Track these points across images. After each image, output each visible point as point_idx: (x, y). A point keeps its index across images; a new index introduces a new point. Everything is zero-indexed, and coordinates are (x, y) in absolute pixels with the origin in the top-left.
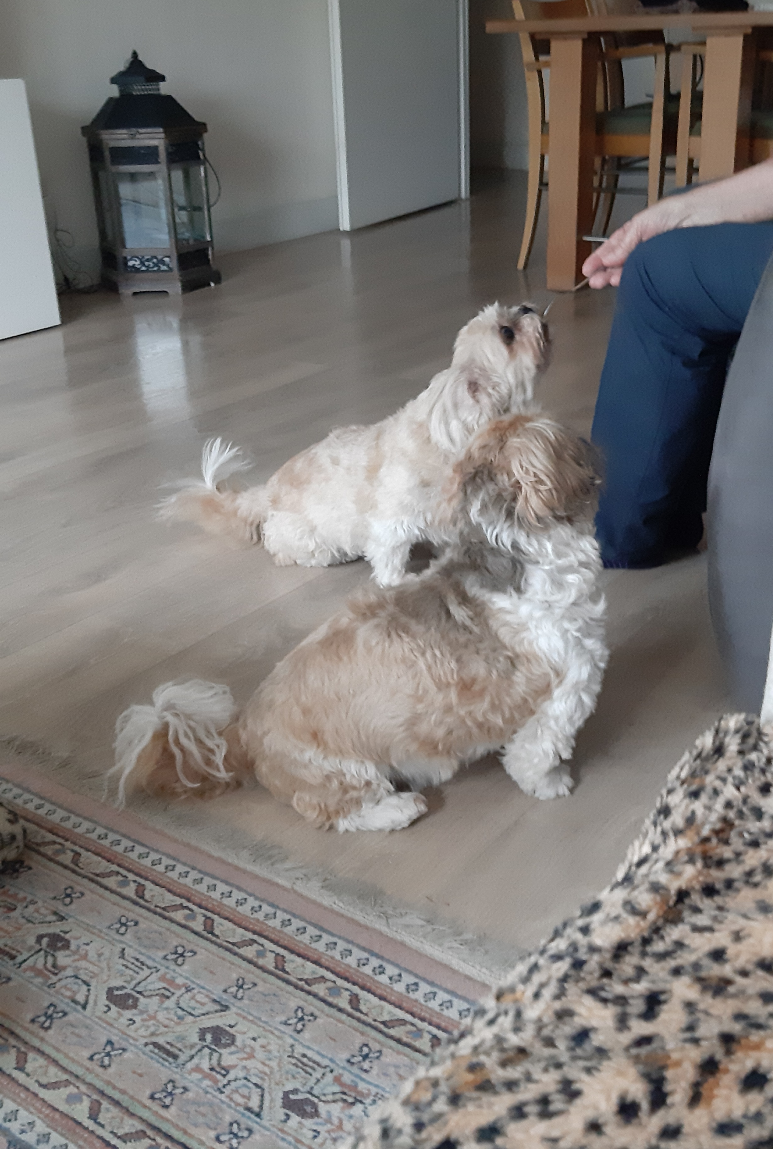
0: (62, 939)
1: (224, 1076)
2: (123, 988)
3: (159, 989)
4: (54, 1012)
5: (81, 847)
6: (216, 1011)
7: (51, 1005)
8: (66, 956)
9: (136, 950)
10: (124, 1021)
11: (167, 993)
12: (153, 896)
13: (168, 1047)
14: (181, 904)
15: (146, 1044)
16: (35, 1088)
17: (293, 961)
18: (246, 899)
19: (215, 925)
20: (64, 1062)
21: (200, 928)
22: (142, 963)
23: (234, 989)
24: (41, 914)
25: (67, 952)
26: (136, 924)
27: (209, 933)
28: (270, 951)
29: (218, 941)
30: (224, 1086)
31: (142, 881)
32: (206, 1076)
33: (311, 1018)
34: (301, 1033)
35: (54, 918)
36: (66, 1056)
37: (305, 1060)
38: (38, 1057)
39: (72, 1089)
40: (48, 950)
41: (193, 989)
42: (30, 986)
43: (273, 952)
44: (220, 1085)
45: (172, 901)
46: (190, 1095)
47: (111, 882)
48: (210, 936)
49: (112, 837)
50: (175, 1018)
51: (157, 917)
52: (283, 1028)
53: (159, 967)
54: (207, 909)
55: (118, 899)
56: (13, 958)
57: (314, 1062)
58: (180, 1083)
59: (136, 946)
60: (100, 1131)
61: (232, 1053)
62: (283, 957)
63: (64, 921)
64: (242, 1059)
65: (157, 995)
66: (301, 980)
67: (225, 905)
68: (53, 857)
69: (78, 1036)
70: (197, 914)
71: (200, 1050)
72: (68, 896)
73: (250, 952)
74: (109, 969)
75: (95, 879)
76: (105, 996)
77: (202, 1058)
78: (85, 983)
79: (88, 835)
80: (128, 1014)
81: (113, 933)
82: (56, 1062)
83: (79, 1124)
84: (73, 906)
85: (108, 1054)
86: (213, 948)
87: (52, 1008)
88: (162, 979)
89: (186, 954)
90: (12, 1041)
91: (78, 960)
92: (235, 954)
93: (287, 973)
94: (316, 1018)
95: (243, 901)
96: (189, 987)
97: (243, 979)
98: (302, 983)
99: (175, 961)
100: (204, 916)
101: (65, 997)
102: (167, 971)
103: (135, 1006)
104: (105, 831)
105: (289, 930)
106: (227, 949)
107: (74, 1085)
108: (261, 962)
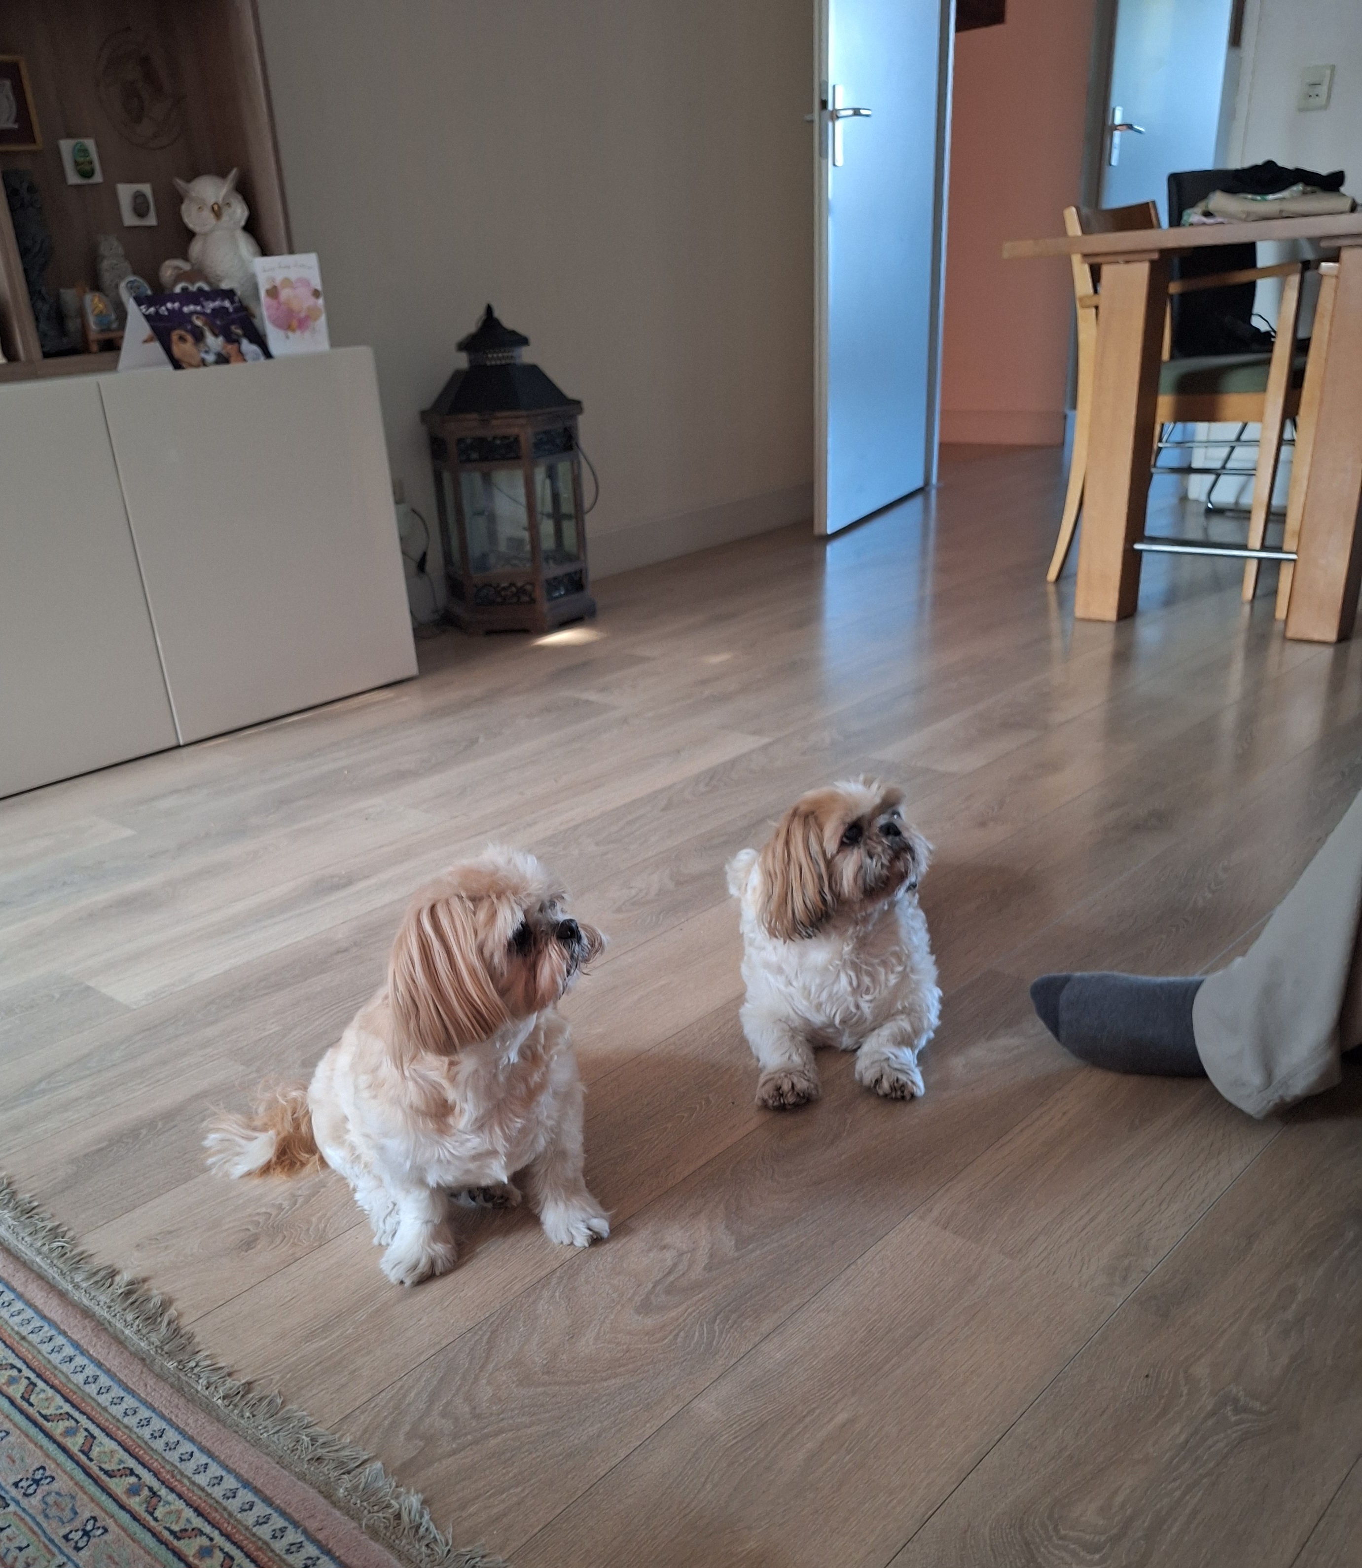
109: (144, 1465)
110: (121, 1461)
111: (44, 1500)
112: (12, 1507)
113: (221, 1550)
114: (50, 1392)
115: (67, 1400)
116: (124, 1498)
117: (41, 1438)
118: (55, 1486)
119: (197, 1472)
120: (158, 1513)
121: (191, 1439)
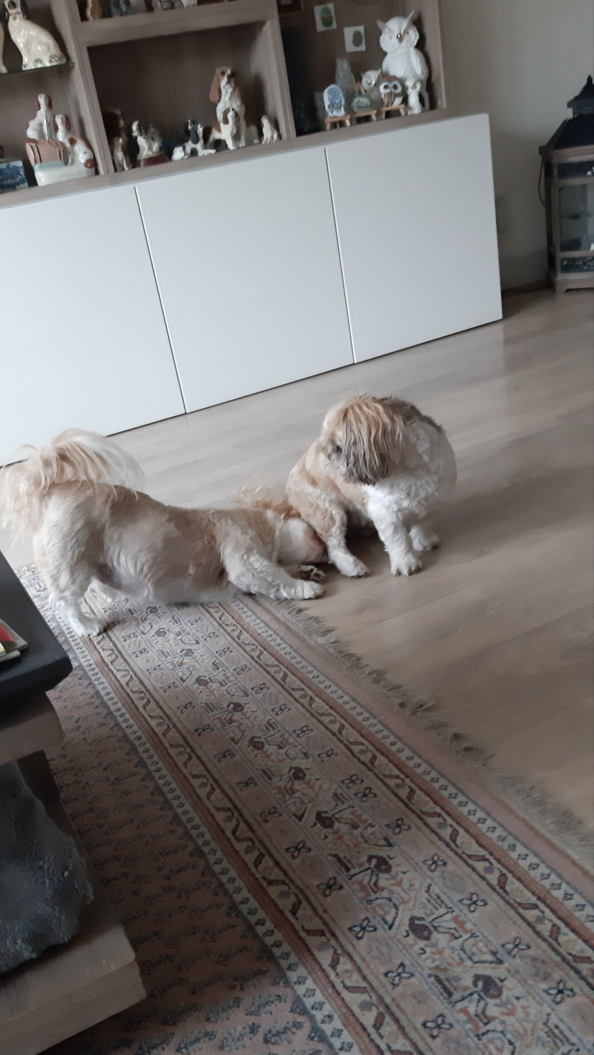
0: (387, 863)
1: (486, 1024)
2: (422, 919)
3: (451, 929)
4: (367, 925)
5: (417, 785)
6: (491, 962)
7: (367, 918)
8: (386, 879)
9: (440, 888)
10: (417, 948)
11: (457, 935)
12: (463, 842)
13: (446, 983)
14: (484, 856)
15: (430, 976)
16: (339, 987)
17: (565, 934)
18: (538, 865)
19: (507, 883)
20: (366, 972)
21: (494, 882)
22: (442, 901)
23: (510, 946)
24: (376, 837)
25: (387, 876)
26: (445, 864)
27: (501, 888)
28: (549, 920)
29: (507, 898)
30: (483, 1034)
31: (458, 828)
32: (470, 1020)
33: (569, 993)
34: (559, 1005)
35: (384, 843)
36: (368, 966)
37: (557, 1031)
38: (348, 961)
39: (365, 997)
40: (375, 870)
41: (477, 936)
42: (354, 897)
43: (551, 921)
44: (480, 1032)
45: (477, 851)
46: (454, 1032)
47: (433, 822)
48: (501, 891)
49: (442, 781)
50: (457, 958)
51: (462, 863)
52: (544, 995)
53: (454, 909)
54: (504, 865)
55: (436, 839)
56: (348, 870)
57: (565, 1036)
58: (449, 1019)
59: (440, 885)
60: (378, 1041)
61: (496, 1005)
62: (559, 929)
63: (391, 848)
64: (502, 1013)
65: (448, 933)
66: (570, 954)
67: (519, 865)
68: (395, 790)
69: (380, 951)
70: (494, 868)
71: (471, 995)
72: (398, 826)
73: (531, 915)
74: (416, 899)
75: (421, 816)
76: (407, 922)
77: (470, 1002)
78: (396, 907)
79: (423, 776)
80: (422, 943)
81: (425, 868)
82: (359, 970)
83: (364, 1029)
84: (401, 836)
85: (399, 975)
86: (502, 903)
87: (366, 922)
88: (455, 920)
89: (479, 903)
90: (333, 942)
91: (394, 885)
92: (519, 914)
93: (559, 944)
94: (574, 995)
95: (535, 866)
96: (475, 933)
97: (520, 939)
98: (569, 958)
99: (469, 906)
100: (501, 872)
101: (378, 915)
102: (460, 914)
103: (428, 938)
104: (438, 776)
105: (569, 904)
106: (512, 907)
107: (369, 995)
108: (539, 927)
109: (309, 688)
110: (298, 686)
111: (264, 695)
112: (250, 696)
113: (340, 722)
114: (270, 656)
115: (277, 659)
116: (299, 699)
117: (265, 673)
118: (269, 691)
119: (332, 693)
120: (314, 706)
121: (330, 680)
